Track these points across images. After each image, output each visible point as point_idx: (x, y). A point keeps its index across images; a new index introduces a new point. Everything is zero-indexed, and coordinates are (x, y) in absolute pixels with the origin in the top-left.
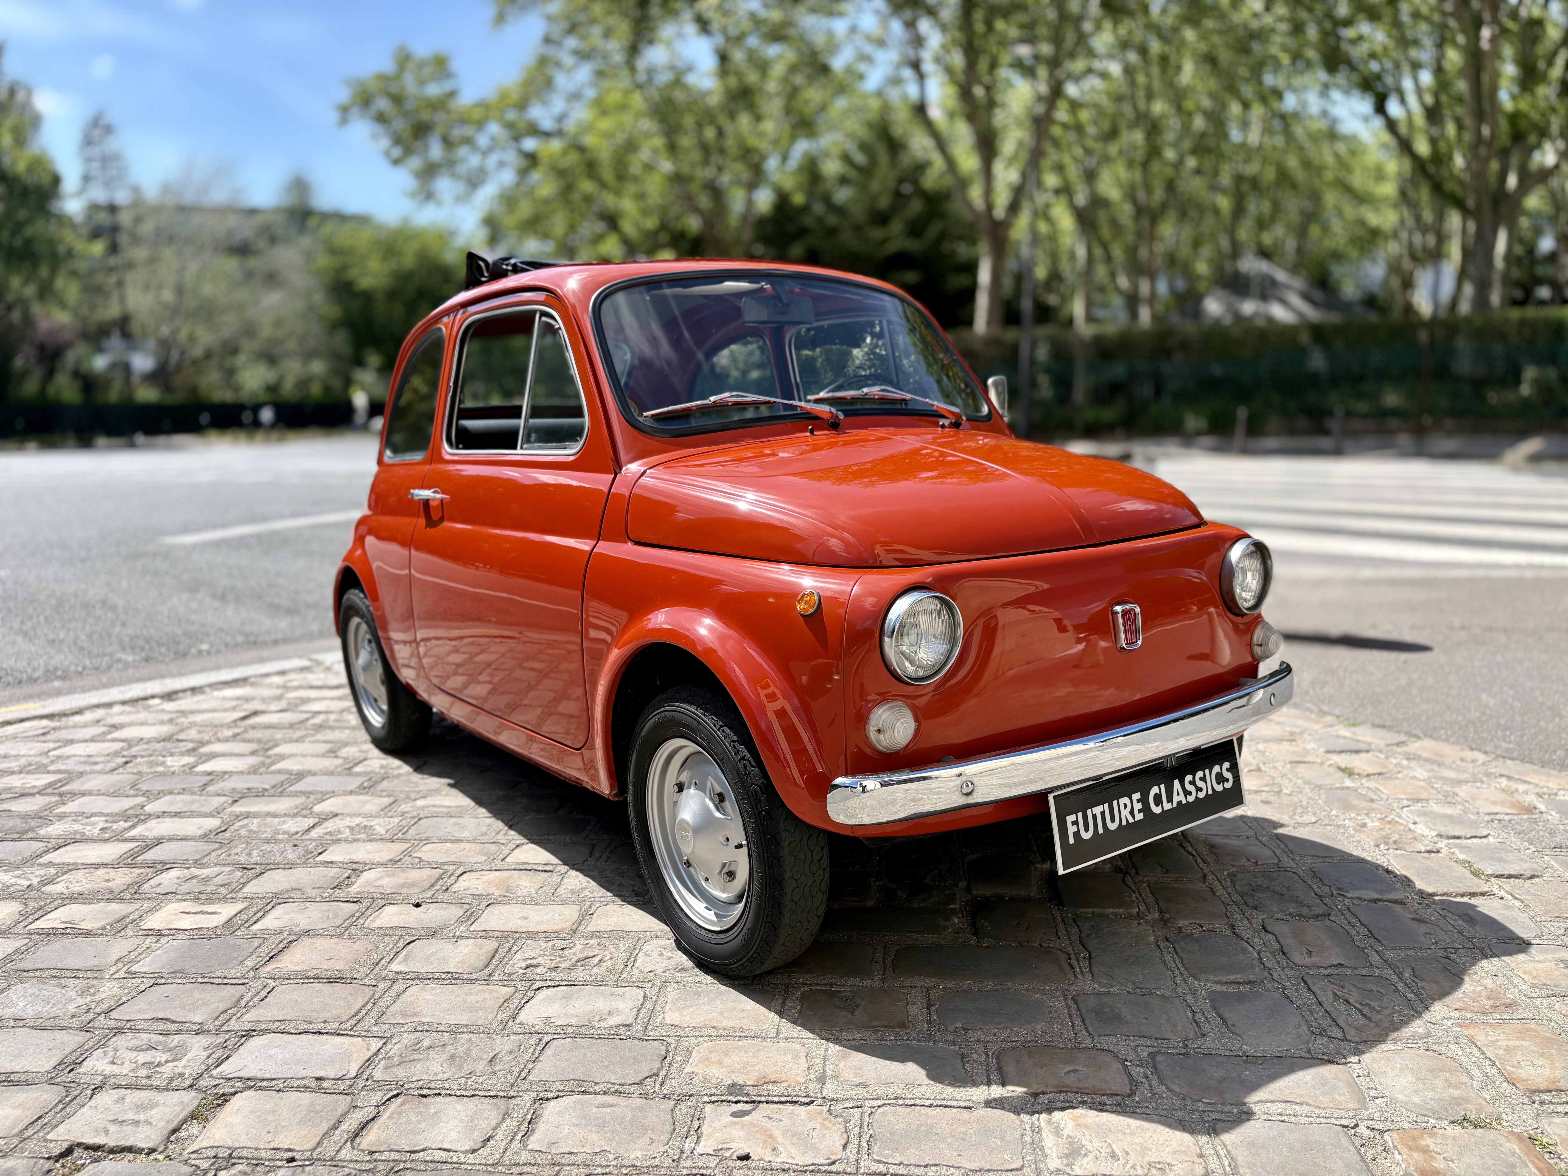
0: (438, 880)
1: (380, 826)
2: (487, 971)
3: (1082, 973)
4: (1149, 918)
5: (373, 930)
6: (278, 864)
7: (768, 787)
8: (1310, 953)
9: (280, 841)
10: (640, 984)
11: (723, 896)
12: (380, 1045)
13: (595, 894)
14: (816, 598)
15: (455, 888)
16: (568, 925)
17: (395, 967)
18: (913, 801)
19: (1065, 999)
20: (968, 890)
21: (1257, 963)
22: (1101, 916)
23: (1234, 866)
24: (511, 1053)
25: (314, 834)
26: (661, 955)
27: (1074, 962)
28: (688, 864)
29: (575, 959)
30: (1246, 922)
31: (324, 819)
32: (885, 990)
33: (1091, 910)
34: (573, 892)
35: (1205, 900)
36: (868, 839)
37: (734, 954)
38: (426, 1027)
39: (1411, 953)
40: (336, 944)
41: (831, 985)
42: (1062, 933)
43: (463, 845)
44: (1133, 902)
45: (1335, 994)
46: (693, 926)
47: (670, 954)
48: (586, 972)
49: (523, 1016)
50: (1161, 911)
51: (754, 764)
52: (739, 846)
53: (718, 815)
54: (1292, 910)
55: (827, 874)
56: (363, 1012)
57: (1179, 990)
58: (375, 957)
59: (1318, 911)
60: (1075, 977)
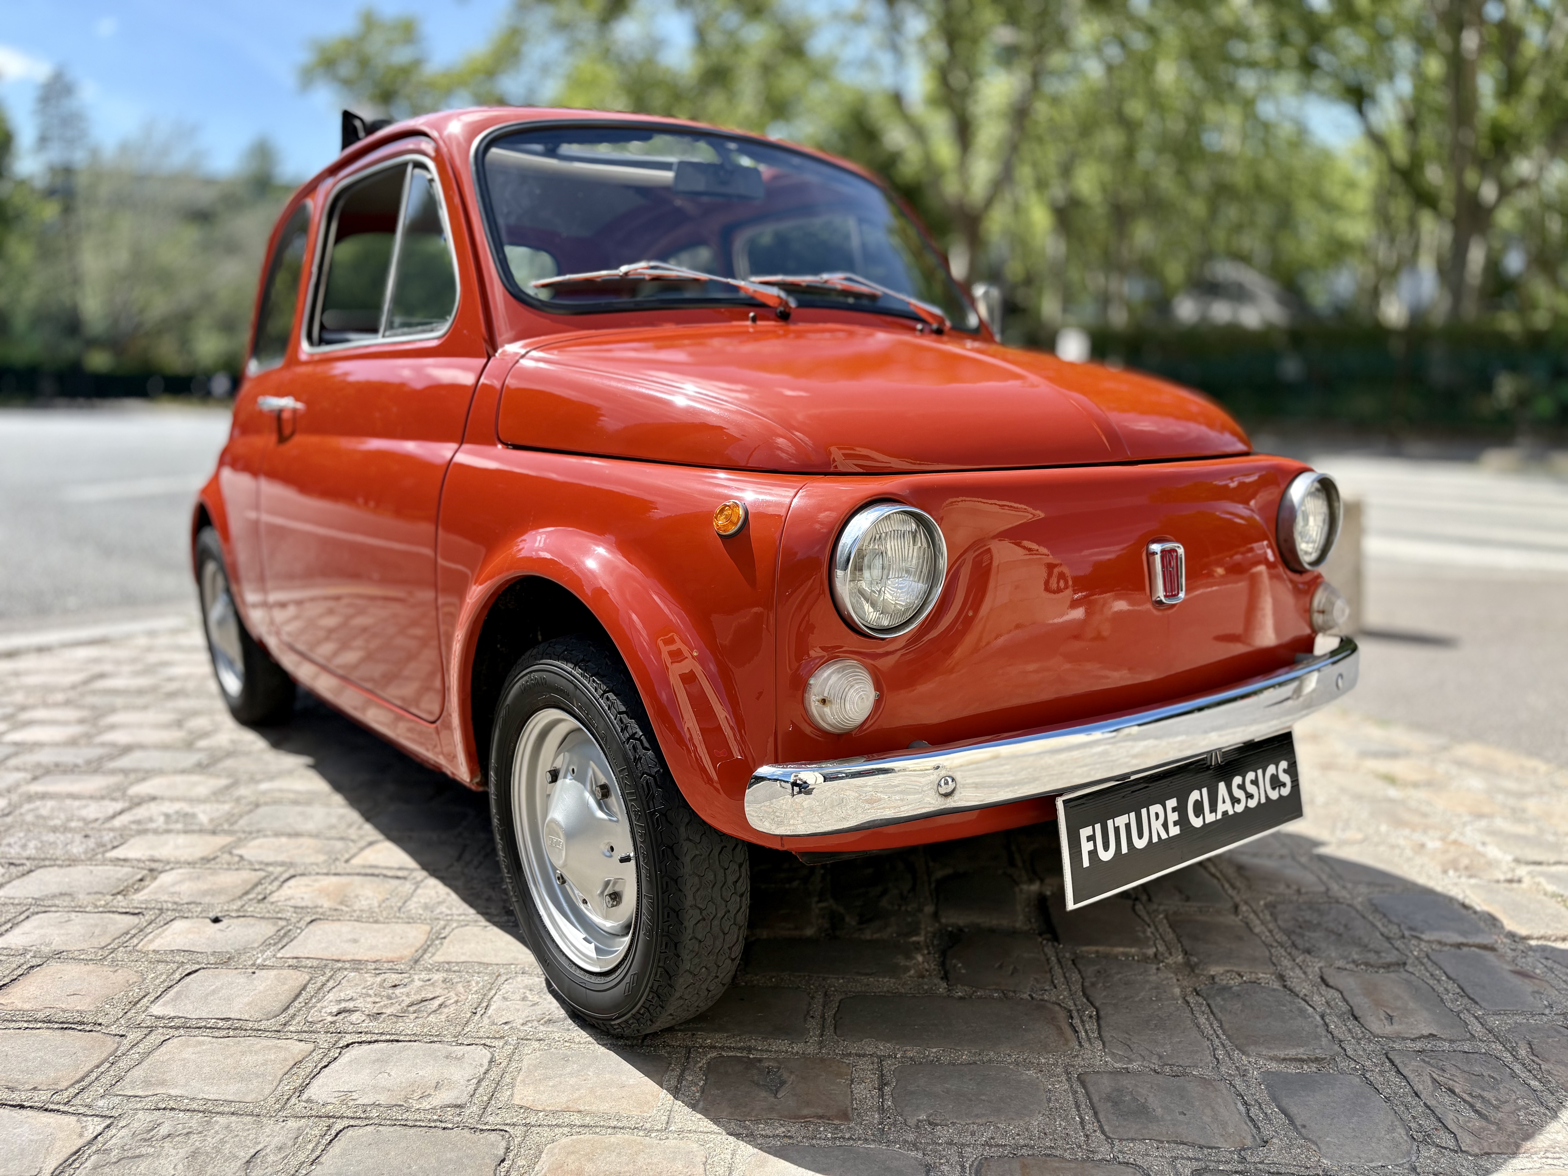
0: (256, 885)
1: (204, 815)
2: (282, 1019)
3: (1089, 1039)
4: (1170, 961)
5: (146, 953)
6: (56, 859)
7: (665, 778)
8: (1390, 1018)
9: (71, 830)
10: (488, 1042)
11: (608, 925)
12: (99, 1129)
13: (454, 911)
14: (741, 512)
15: (273, 898)
16: (408, 953)
17: (157, 1009)
18: (868, 801)
19: (1069, 1080)
20: (936, 916)
21: (1321, 1031)
22: (1106, 956)
23: (1270, 894)
24: (280, 1149)
25: (117, 822)
26: (524, 999)
27: (1076, 1022)
28: (562, 879)
29: (408, 1001)
30: (1298, 971)
31: (138, 802)
32: (822, 1060)
33: (1094, 948)
34: (426, 907)
35: (1240, 938)
36: (804, 854)
37: (616, 1006)
38: (172, 1104)
39: (1519, 1019)
40: (90, 972)
41: (750, 1050)
42: (1059, 980)
43: (301, 840)
44: (1148, 938)
45: (1434, 1080)
46: (565, 964)
47: (536, 999)
48: (420, 1021)
49: (313, 1092)
50: (1186, 953)
51: (647, 745)
52: (625, 860)
53: (600, 814)
54: (1356, 957)
55: (746, 901)
56: (93, 1076)
57: (1223, 1069)
58: (135, 993)
59: (1392, 957)
60: (1081, 1045)
